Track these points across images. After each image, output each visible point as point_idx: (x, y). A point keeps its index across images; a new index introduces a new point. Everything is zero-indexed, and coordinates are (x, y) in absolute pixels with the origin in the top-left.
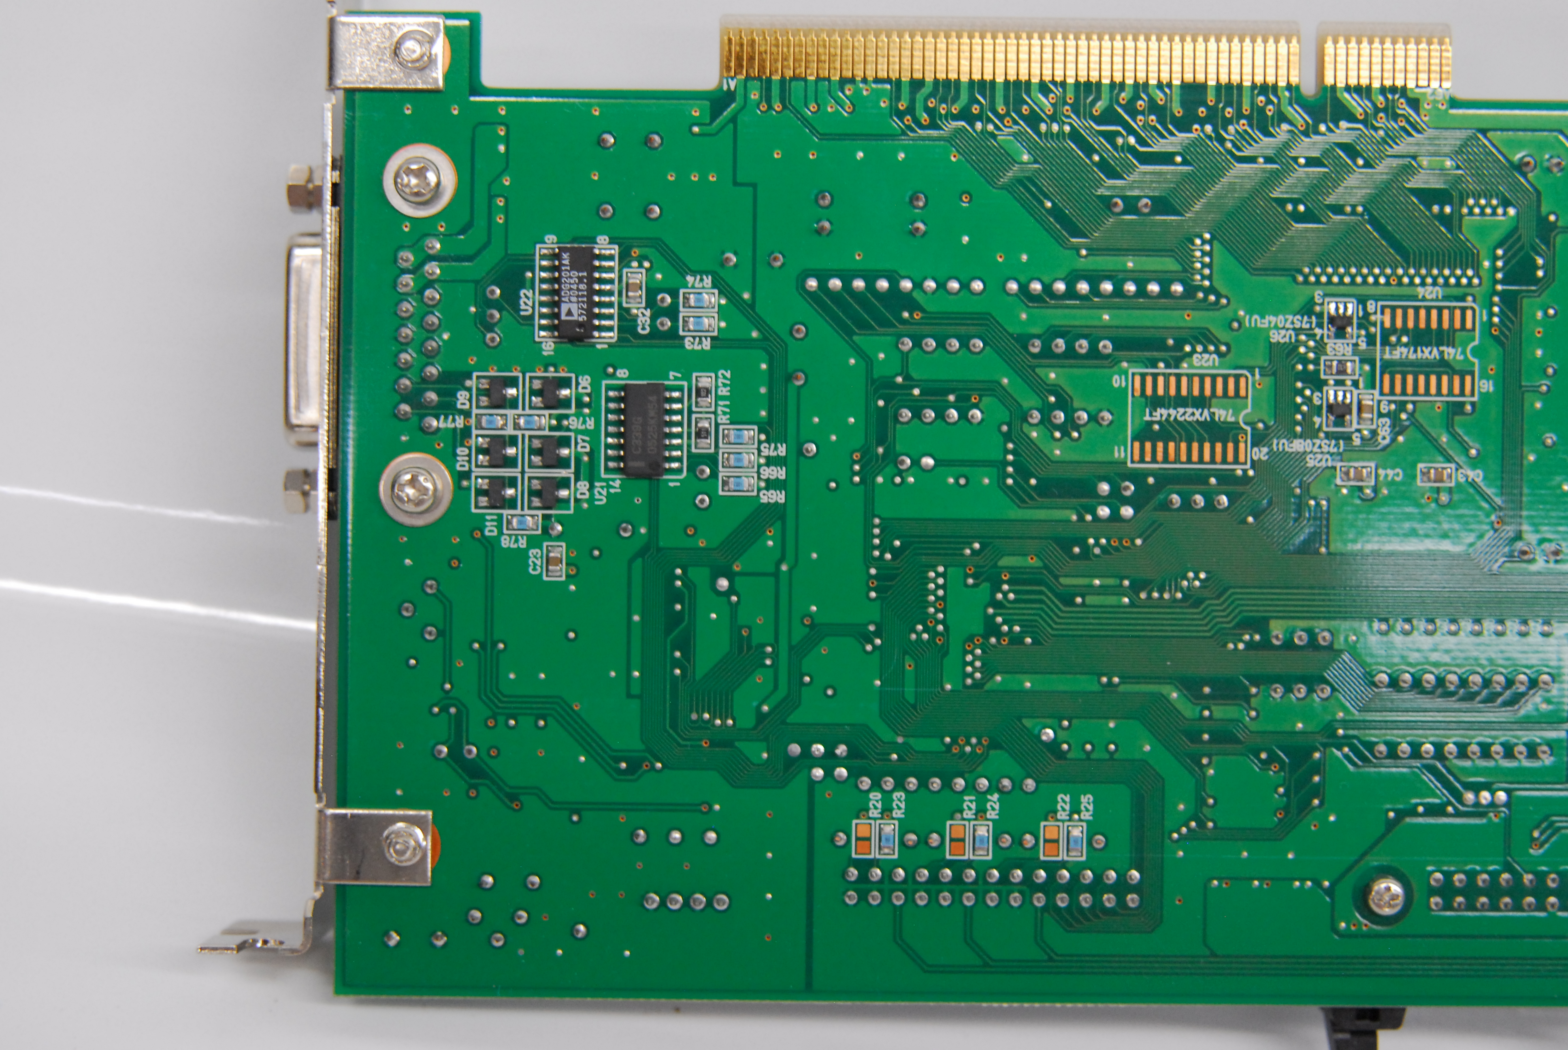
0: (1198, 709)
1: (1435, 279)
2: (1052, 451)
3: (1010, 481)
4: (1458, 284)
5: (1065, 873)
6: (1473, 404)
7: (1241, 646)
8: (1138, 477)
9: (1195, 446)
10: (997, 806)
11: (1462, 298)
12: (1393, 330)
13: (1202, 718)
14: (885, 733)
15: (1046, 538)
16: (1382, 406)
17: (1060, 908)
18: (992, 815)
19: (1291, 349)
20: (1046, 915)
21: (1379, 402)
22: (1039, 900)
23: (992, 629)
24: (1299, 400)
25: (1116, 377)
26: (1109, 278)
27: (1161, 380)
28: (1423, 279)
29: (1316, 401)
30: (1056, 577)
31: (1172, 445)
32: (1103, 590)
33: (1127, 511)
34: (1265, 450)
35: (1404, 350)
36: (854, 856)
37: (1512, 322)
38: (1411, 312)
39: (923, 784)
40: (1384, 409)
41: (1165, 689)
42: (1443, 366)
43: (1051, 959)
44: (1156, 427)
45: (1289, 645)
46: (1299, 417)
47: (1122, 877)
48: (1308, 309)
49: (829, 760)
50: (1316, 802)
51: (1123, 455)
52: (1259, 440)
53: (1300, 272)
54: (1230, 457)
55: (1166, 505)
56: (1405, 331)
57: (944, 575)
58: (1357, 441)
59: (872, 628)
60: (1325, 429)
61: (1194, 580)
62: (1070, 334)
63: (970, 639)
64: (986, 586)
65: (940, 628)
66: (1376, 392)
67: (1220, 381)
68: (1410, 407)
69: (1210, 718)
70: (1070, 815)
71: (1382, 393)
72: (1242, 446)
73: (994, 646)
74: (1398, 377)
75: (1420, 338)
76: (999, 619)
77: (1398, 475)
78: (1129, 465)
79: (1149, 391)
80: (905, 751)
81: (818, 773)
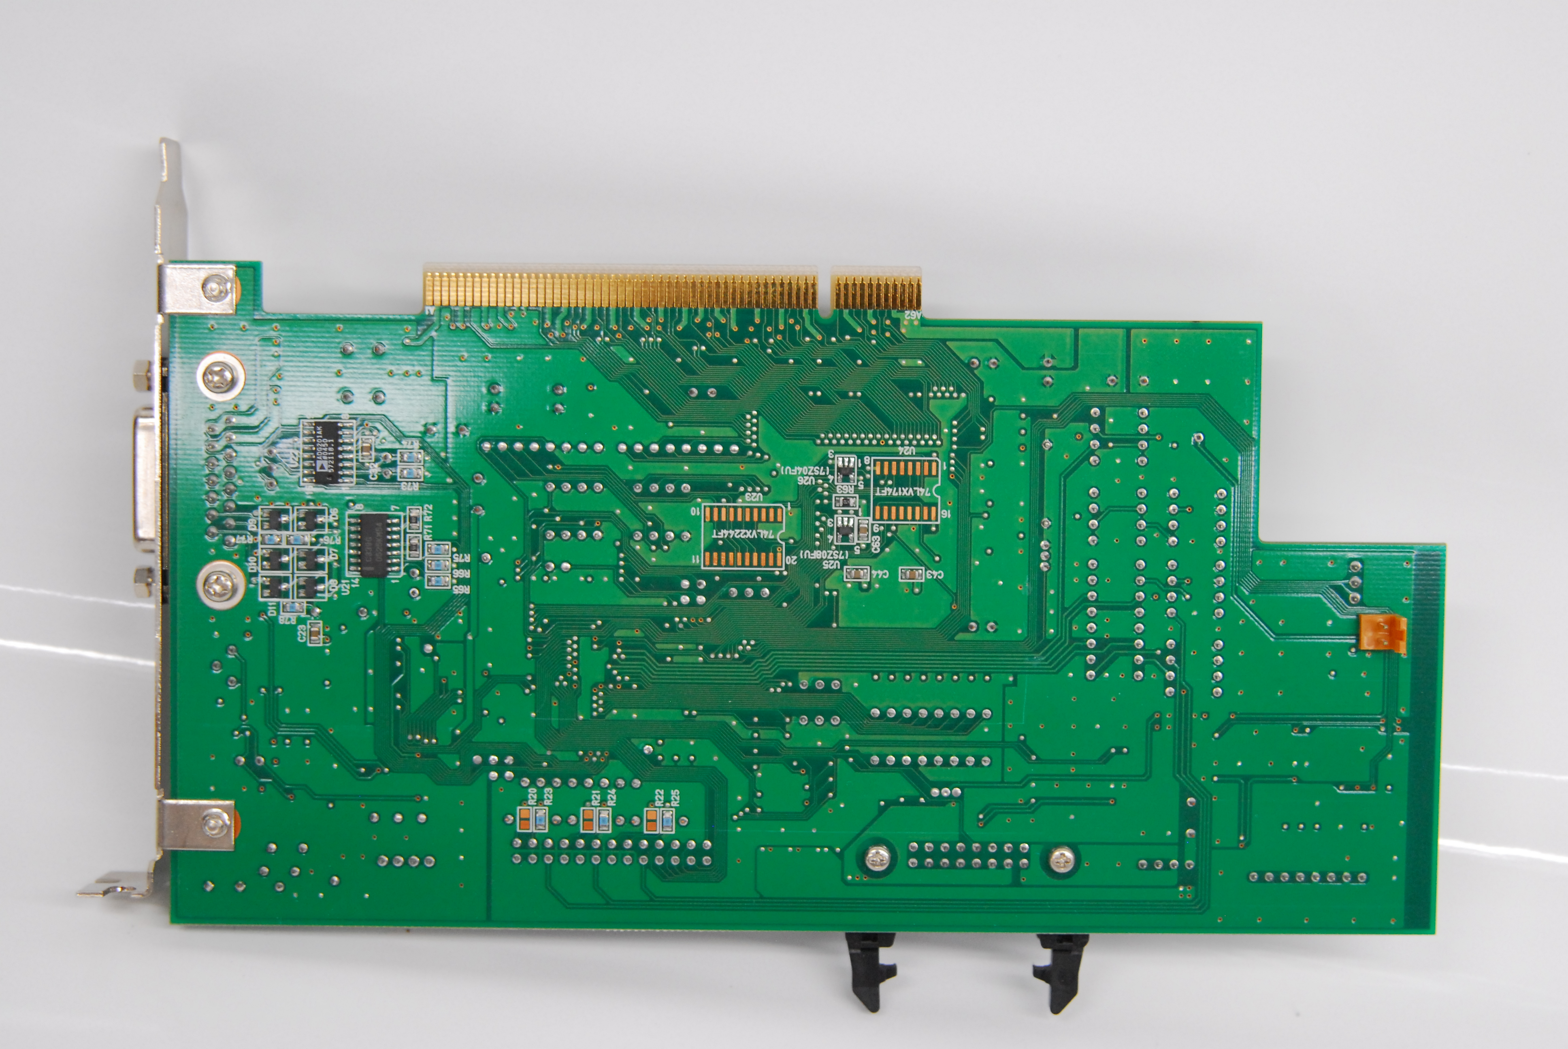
0: (750, 732)
1: (910, 441)
2: (650, 559)
3: (621, 579)
4: (926, 445)
5: (661, 842)
6: (937, 526)
7: (779, 690)
8: (708, 576)
9: (747, 554)
10: (614, 798)
11: (929, 454)
12: (882, 476)
13: (753, 738)
14: (539, 749)
15: (648, 617)
16: (875, 528)
17: (658, 866)
18: (611, 803)
19: (812, 489)
20: (648, 870)
21: (873, 525)
22: (644, 860)
23: (610, 678)
24: (817, 523)
25: (693, 508)
26: (688, 442)
27: (724, 510)
28: (902, 441)
29: (829, 525)
30: (654, 644)
31: (731, 554)
32: (685, 652)
33: (701, 599)
34: (795, 558)
35: (890, 490)
36: (518, 830)
37: (964, 471)
38: (894, 463)
39: (565, 782)
40: (876, 529)
41: (726, 719)
42: (915, 500)
43: (652, 900)
44: (721, 542)
45: (812, 690)
46: (818, 535)
47: (699, 845)
48: (823, 462)
49: (501, 767)
50: (831, 795)
51: (698, 561)
52: (789, 551)
53: (818, 437)
54: (771, 563)
55: (727, 595)
56: (890, 477)
57: (577, 642)
58: (858, 552)
59: (529, 678)
60: (835, 543)
61: (747, 645)
62: (662, 480)
63: (595, 685)
64: (606, 650)
65: (575, 678)
66: (871, 518)
67: (764, 511)
68: (894, 528)
69: (758, 738)
70: (664, 803)
71: (874, 519)
72: (779, 555)
73: (611, 690)
74: (886, 508)
75: (901, 481)
76: (615, 672)
77: (885, 574)
78: (702, 568)
79: (716, 518)
80: (552, 760)
81: (494, 775)
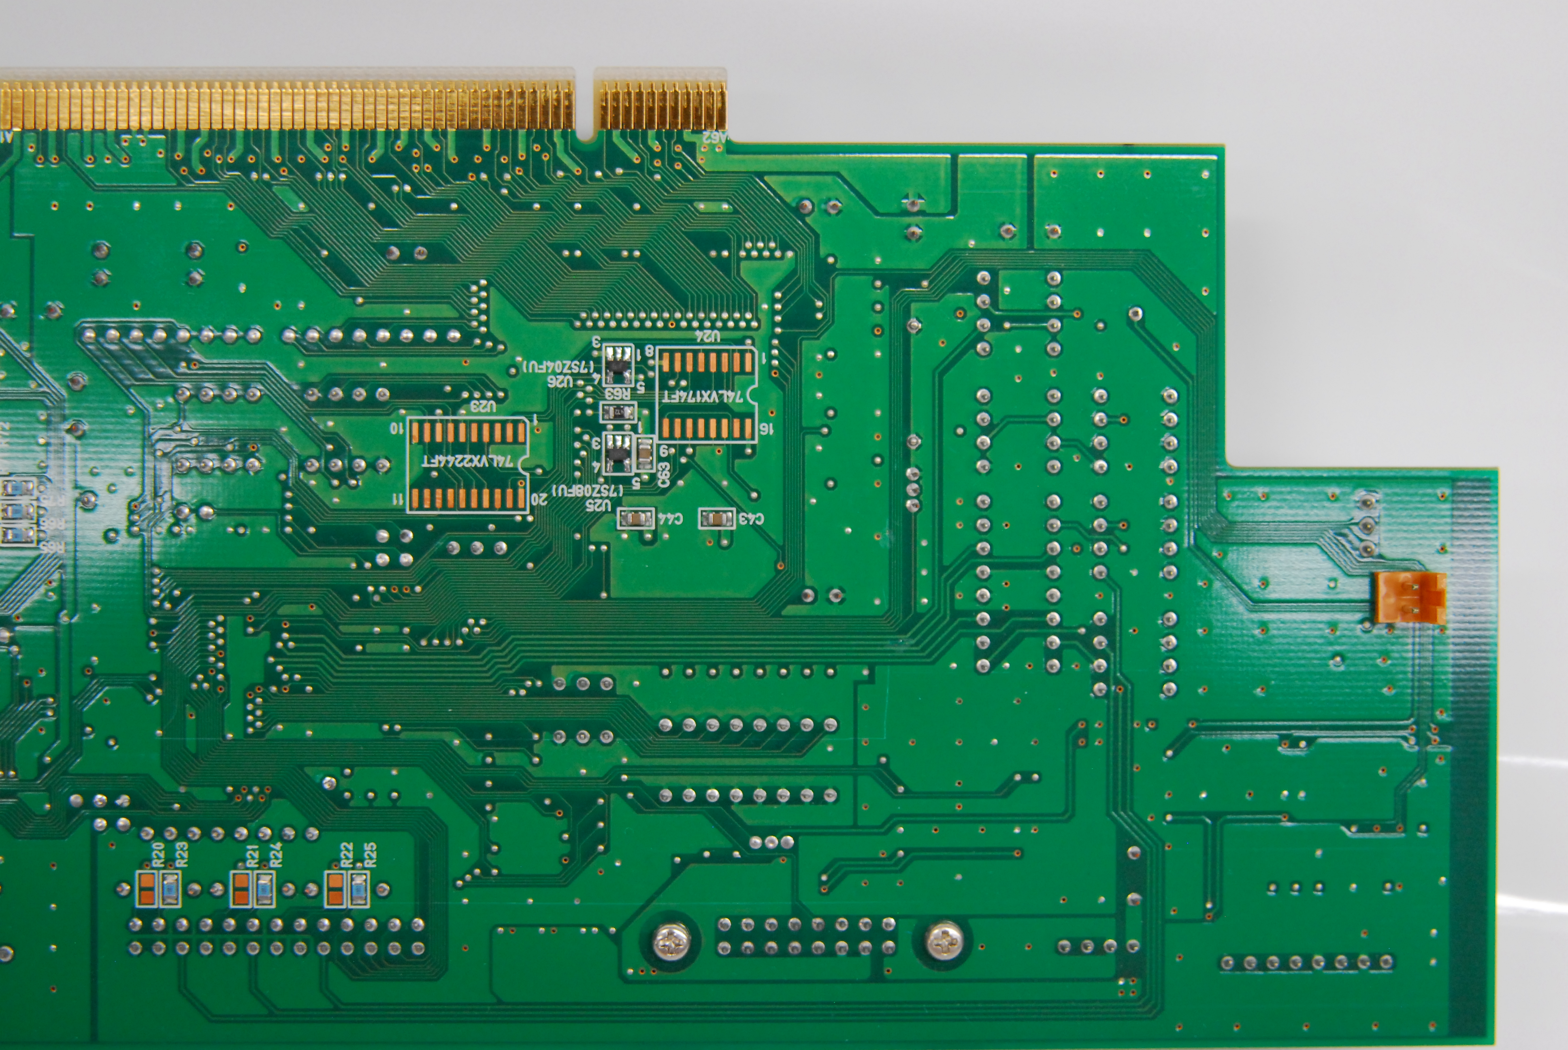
0: (481, 755)
1: (713, 322)
2: (331, 500)
3: (288, 530)
4: (737, 328)
5: (350, 922)
6: (753, 447)
7: (523, 692)
8: (416, 524)
9: (474, 492)
10: (280, 855)
11: (741, 342)
12: (672, 374)
13: (485, 765)
14: (166, 783)
15: (327, 586)
16: (662, 450)
17: (345, 956)
18: (275, 864)
19: (570, 393)
20: (330, 963)
21: (659, 446)
22: (325, 948)
23: (272, 677)
24: (577, 445)
25: (394, 424)
26: (385, 326)
27: (439, 427)
28: (701, 322)
29: (595, 446)
30: (336, 625)
31: (450, 492)
32: (382, 638)
33: (406, 559)
34: (544, 495)
35: (683, 394)
36: (138, 906)
37: (792, 365)
38: (690, 356)
39: (206, 833)
40: (664, 453)
41: (445, 736)
42: (721, 410)
43: (336, 1009)
44: (435, 474)
45: (571, 691)
46: (578, 462)
47: (407, 924)
48: (585, 354)
49: (111, 811)
50: (601, 847)
51: (401, 502)
52: (536, 487)
53: (578, 317)
54: (509, 504)
55: (445, 553)
56: (683, 375)
57: (222, 624)
58: (637, 486)
59: (154, 678)
60: (604, 474)
61: (474, 626)
62: (349, 382)
63: (251, 688)
64: (265, 635)
65: (220, 677)
66: (656, 437)
67: (498, 427)
68: (690, 450)
69: (493, 764)
70: (354, 863)
71: (661, 438)
72: (521, 491)
73: (274, 695)
74: (678, 421)
75: (699, 382)
76: (280, 668)
77: (678, 519)
78: (408, 512)
79: (427, 438)
80: (188, 801)
81: (101, 823)
